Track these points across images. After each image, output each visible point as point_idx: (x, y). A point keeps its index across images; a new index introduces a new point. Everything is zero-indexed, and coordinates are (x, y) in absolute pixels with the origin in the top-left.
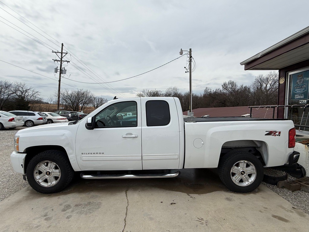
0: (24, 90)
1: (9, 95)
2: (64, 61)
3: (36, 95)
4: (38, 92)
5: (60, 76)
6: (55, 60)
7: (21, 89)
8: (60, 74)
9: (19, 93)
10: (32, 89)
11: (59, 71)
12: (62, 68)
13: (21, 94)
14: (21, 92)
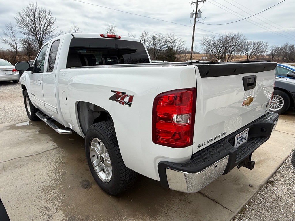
0: (173, 40)
1: (161, 47)
2: (200, 2)
3: (182, 45)
4: (183, 41)
5: (195, 21)
6: (191, 3)
7: (170, 40)
8: (195, 18)
9: (169, 44)
10: (179, 40)
11: (194, 15)
12: (198, 11)
13: (170, 45)
14: (170, 42)
